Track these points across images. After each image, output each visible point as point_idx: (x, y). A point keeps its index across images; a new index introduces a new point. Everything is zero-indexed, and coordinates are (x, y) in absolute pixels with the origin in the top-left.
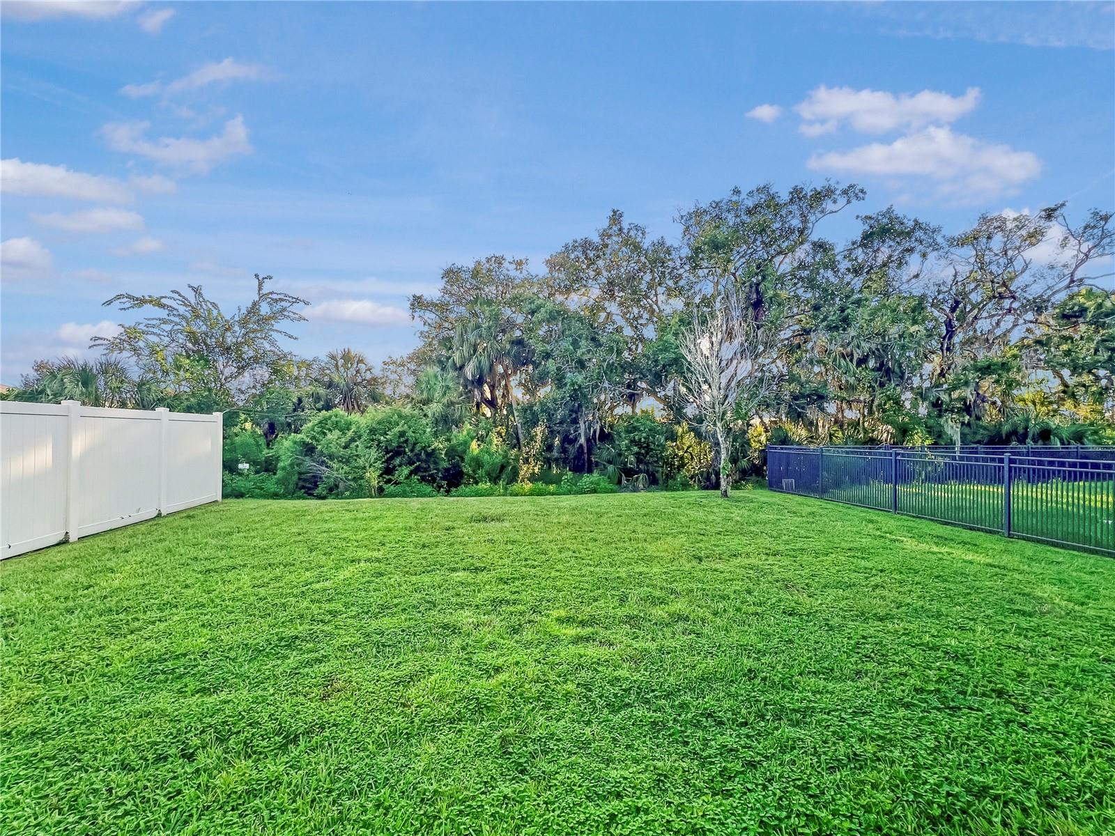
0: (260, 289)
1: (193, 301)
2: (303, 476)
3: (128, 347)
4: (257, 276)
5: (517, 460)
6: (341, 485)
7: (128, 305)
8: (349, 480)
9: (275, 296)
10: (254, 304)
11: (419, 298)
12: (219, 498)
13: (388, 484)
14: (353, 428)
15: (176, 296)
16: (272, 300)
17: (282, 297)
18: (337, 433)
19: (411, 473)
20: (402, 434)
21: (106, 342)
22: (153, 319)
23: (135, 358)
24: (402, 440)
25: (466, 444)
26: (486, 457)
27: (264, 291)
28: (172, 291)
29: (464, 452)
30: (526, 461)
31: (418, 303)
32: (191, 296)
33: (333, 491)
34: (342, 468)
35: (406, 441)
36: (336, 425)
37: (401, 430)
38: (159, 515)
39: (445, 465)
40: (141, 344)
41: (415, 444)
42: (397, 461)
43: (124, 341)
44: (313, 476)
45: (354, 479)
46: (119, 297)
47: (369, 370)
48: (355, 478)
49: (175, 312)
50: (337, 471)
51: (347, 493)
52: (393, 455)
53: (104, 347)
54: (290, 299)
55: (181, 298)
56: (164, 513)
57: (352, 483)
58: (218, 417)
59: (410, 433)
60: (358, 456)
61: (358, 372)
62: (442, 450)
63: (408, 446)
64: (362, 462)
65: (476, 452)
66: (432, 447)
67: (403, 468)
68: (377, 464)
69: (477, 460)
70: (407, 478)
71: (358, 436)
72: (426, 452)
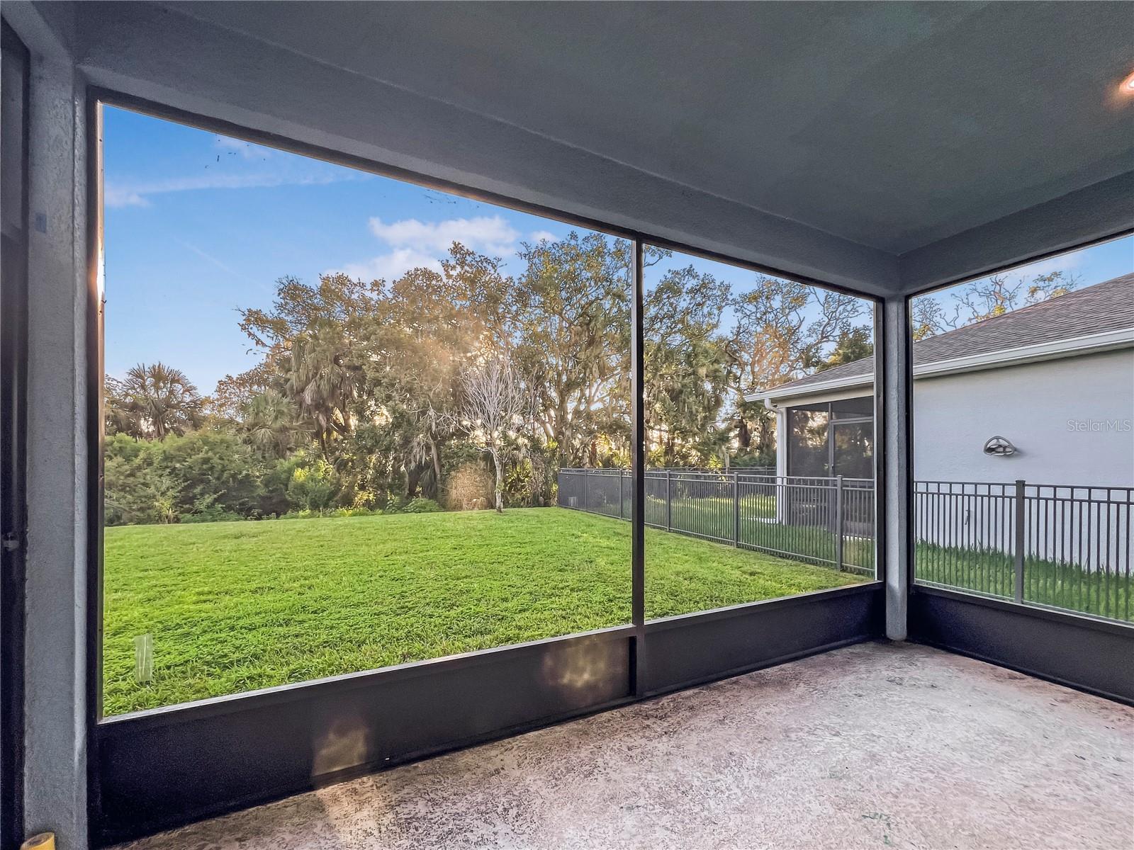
5: (351, 487)
8: (134, 510)
11: (256, 313)
13: (186, 508)
14: (142, 455)
18: (120, 459)
19: (216, 500)
20: (206, 461)
24: (205, 467)
25: (290, 472)
26: (311, 484)
29: (288, 479)
30: (362, 488)
31: (254, 319)
34: (126, 497)
35: (212, 468)
36: (120, 451)
37: (206, 456)
39: (262, 491)
41: (223, 471)
42: (198, 490)
47: (189, 391)
48: (141, 508)
52: (191, 484)
57: (138, 513)
59: (216, 460)
60: (146, 485)
61: (171, 392)
62: (258, 477)
63: (213, 473)
64: (152, 490)
65: (301, 480)
66: (243, 474)
67: (207, 496)
68: (170, 493)
69: (303, 488)
70: (210, 507)
71: (147, 463)
72: (235, 479)
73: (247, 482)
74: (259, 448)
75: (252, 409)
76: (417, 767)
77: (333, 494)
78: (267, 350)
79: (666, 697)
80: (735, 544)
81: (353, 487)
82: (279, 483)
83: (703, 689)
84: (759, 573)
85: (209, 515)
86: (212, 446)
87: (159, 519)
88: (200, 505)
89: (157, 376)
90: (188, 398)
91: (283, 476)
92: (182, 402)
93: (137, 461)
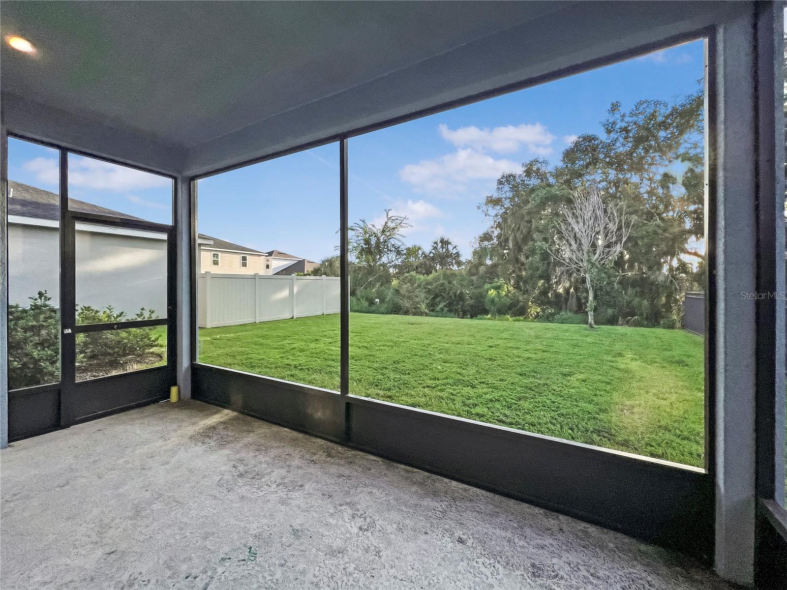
0: (387, 216)
1: (363, 226)
4: (385, 210)
6: (410, 311)
9: (393, 218)
10: (386, 223)
13: (433, 310)
14: (418, 282)
15: (356, 225)
16: (393, 220)
17: (396, 218)
19: (445, 306)
20: (442, 285)
24: (442, 288)
25: (487, 291)
27: (389, 217)
28: (355, 224)
32: (361, 224)
33: (406, 313)
34: (409, 302)
35: (445, 289)
37: (443, 282)
38: (323, 314)
39: (469, 302)
41: (450, 291)
42: (438, 299)
44: (399, 305)
45: (415, 308)
49: (358, 232)
50: (406, 304)
52: (435, 297)
54: (400, 219)
59: (447, 285)
60: (417, 296)
61: (447, 249)
62: (469, 294)
63: (445, 291)
64: (418, 300)
65: (492, 296)
66: (458, 292)
67: (441, 303)
68: (425, 301)
69: (492, 301)
70: (442, 309)
71: (419, 286)
72: (455, 296)
73: (461, 297)
77: (511, 306)
78: (492, 218)
81: (527, 303)
82: (480, 298)
85: (441, 314)
87: (421, 314)
88: (438, 309)
89: (442, 241)
90: (454, 251)
91: (484, 293)
92: (452, 254)
93: (416, 285)
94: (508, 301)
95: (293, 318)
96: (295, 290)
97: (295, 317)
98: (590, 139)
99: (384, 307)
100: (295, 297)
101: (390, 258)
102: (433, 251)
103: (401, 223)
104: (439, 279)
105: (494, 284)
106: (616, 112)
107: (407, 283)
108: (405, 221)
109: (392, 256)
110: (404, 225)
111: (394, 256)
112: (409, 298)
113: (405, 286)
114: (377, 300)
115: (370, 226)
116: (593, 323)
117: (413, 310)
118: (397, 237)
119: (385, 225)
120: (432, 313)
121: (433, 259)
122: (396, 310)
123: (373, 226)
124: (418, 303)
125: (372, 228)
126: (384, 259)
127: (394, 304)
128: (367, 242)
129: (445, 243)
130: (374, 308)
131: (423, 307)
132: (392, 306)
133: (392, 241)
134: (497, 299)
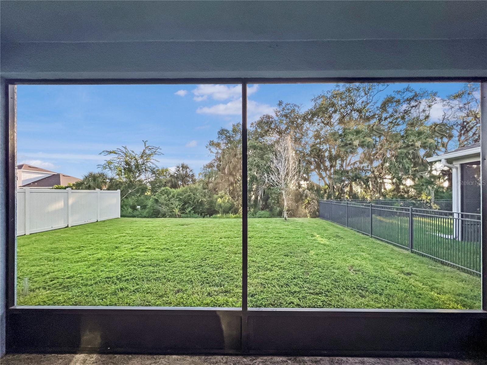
0: (145, 146)
1: (124, 151)
2: (155, 211)
3: (108, 167)
4: (143, 141)
6: (167, 214)
7: (106, 154)
9: (149, 147)
10: (144, 151)
12: (119, 217)
13: (183, 213)
14: (172, 194)
15: (119, 150)
16: (149, 149)
17: (152, 147)
18: (166, 195)
19: (192, 209)
20: (189, 196)
21: (102, 166)
22: (115, 158)
23: (110, 171)
24: (189, 198)
27: (146, 146)
28: (117, 149)
33: (164, 216)
34: (167, 208)
35: (191, 198)
36: (166, 193)
37: (189, 194)
38: (97, 221)
39: (206, 207)
40: (112, 166)
41: (194, 199)
42: (186, 206)
43: (107, 165)
44: (158, 211)
45: (171, 212)
46: (103, 152)
47: (191, 171)
49: (120, 155)
50: (164, 209)
51: (168, 217)
52: (185, 204)
53: (101, 168)
54: (155, 148)
55: (120, 151)
56: (99, 221)
58: (119, 191)
59: (192, 195)
60: (172, 204)
61: (186, 172)
62: (206, 201)
63: (191, 200)
64: (173, 206)
65: (220, 202)
66: (200, 200)
67: (189, 208)
68: (178, 207)
69: (220, 205)
70: (190, 212)
71: (173, 196)
72: (198, 202)
73: (201, 203)
74: (209, 191)
75: (207, 176)
76: (116, 357)
77: (230, 209)
78: (214, 154)
79: (262, 358)
80: (410, 250)
81: (239, 206)
82: (212, 203)
83: (290, 360)
84: (414, 274)
85: (189, 215)
86: (191, 190)
87: (175, 216)
88: (187, 211)
89: (183, 167)
90: (191, 173)
91: (215, 201)
92: (189, 175)
93: (170, 196)
94: (228, 205)
95: (67, 227)
96: (71, 201)
97: (70, 226)
98: (268, 117)
99: (145, 212)
100: (70, 208)
101: (147, 176)
102: (176, 172)
103: (155, 151)
104: (187, 192)
105: (219, 195)
106: (281, 106)
107: (164, 195)
108: (159, 150)
109: (149, 174)
110: (158, 153)
111: (150, 175)
112: (167, 205)
113: (163, 197)
114: (139, 207)
115: (131, 152)
116: (287, 217)
117: (169, 213)
118: (152, 161)
119: (143, 152)
120: (183, 215)
121: (177, 178)
122: (156, 214)
123: (133, 152)
124: (173, 208)
125: (132, 153)
126: (142, 177)
127: (154, 210)
128: (127, 163)
129: (184, 167)
130: (136, 213)
131: (177, 211)
132: (152, 211)
133: (149, 164)
134: (223, 204)
